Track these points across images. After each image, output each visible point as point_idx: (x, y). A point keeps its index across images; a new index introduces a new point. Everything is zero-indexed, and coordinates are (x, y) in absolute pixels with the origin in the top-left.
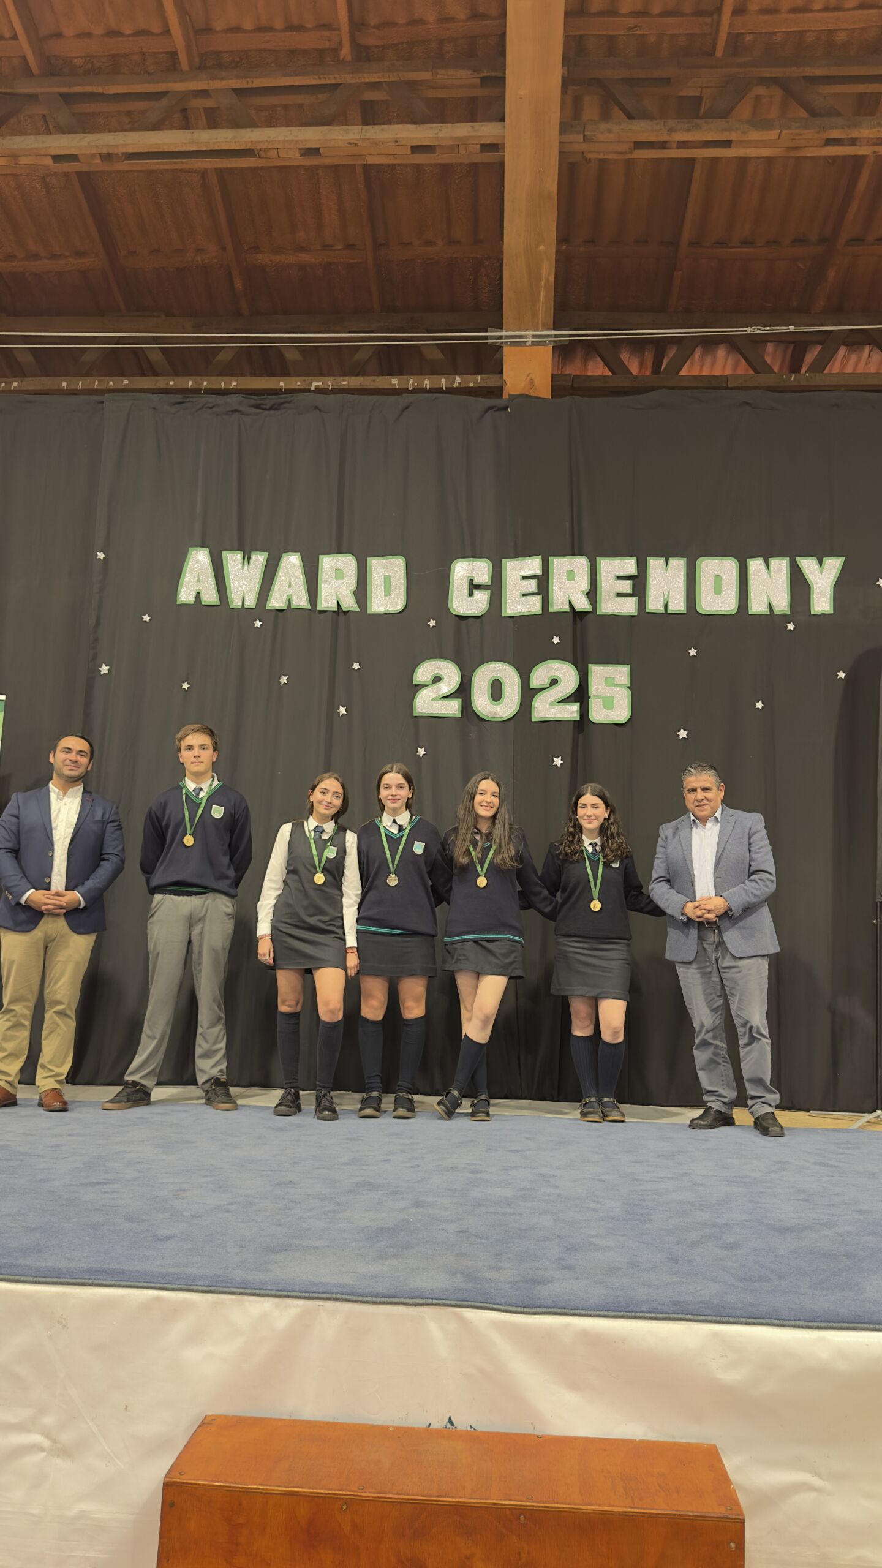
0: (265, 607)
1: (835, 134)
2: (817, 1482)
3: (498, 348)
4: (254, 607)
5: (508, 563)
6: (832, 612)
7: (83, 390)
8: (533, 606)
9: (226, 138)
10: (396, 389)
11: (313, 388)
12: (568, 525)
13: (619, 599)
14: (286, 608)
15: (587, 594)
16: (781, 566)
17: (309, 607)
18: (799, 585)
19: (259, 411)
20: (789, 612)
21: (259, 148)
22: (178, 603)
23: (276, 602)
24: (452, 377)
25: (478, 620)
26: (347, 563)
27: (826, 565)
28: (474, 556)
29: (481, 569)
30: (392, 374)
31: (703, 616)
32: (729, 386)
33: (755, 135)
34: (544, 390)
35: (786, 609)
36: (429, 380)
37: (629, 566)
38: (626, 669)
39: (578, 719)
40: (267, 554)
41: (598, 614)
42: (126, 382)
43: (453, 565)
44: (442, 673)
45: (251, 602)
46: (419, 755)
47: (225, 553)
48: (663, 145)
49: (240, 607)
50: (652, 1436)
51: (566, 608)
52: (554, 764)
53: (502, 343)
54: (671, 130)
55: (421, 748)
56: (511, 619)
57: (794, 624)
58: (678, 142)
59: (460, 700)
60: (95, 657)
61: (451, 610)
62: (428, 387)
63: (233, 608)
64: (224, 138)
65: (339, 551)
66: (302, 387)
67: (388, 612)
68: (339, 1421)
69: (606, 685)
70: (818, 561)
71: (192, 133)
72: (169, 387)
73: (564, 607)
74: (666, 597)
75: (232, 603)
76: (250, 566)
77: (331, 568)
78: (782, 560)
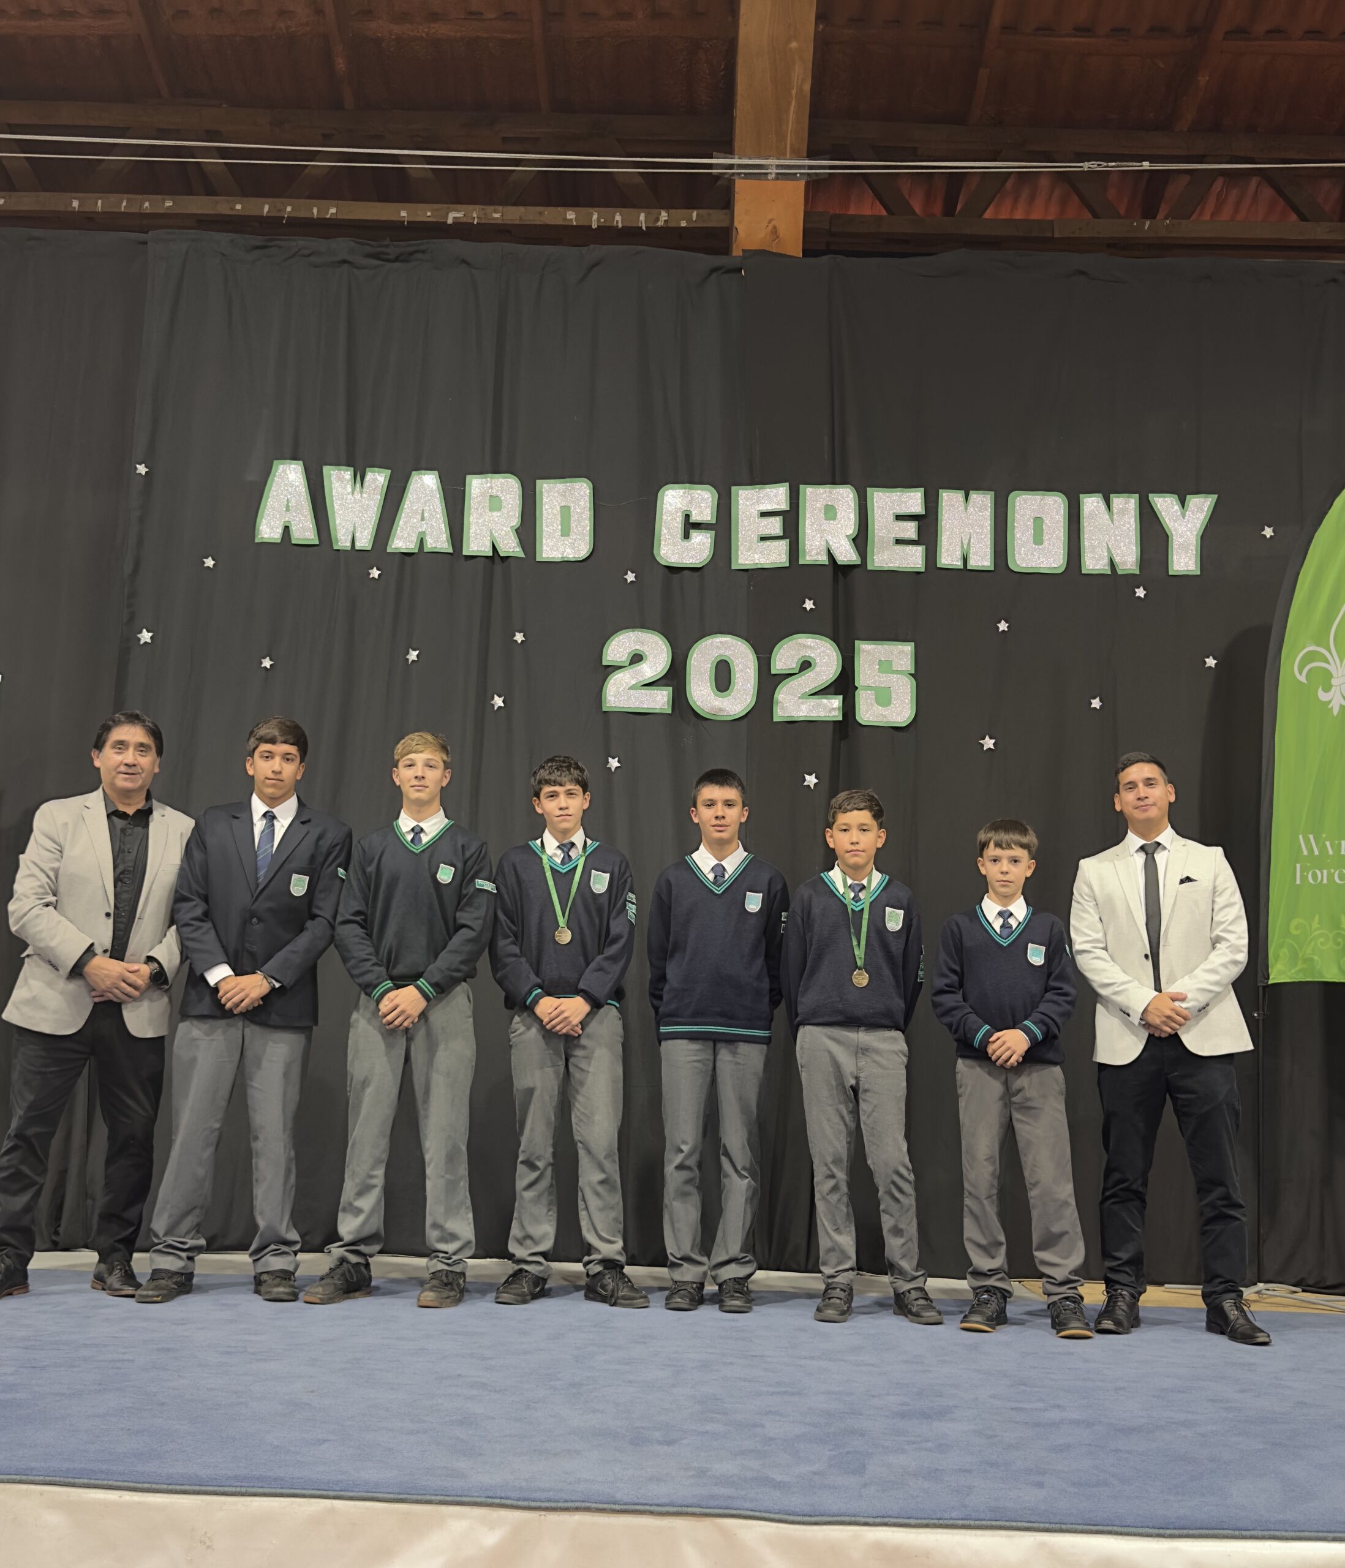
0: (386, 549)
3: (726, 180)
4: (369, 549)
5: (741, 492)
6: (1199, 573)
7: (103, 213)
8: (776, 555)
10: (572, 227)
11: (450, 221)
12: (826, 439)
13: (899, 548)
14: (416, 551)
15: (854, 540)
16: (1127, 505)
17: (451, 551)
18: (1153, 536)
19: (380, 262)
20: (1138, 572)
22: (257, 540)
23: (402, 541)
24: (655, 211)
25: (697, 574)
26: (507, 487)
27: (1190, 506)
28: (692, 481)
29: (700, 501)
30: (565, 204)
31: (1019, 575)
32: (1056, 235)
34: (792, 244)
35: (1134, 568)
36: (620, 215)
37: (913, 501)
38: (908, 648)
39: (841, 719)
40: (389, 472)
41: (870, 567)
42: (169, 204)
43: (659, 494)
44: (645, 649)
45: (364, 541)
46: (610, 768)
47: (326, 469)
49: (349, 549)
51: (823, 559)
52: (805, 784)
53: (733, 174)
55: (613, 758)
56: (746, 573)
57: (1144, 589)
59: (671, 688)
60: (131, 619)
61: (658, 559)
62: (620, 225)
63: (338, 550)
65: (495, 470)
66: (434, 220)
67: (566, 559)
69: (878, 671)
70: (1179, 500)
72: (235, 214)
73: (820, 558)
74: (965, 547)
75: (337, 541)
76: (364, 490)
77: (483, 495)
78: (1129, 497)
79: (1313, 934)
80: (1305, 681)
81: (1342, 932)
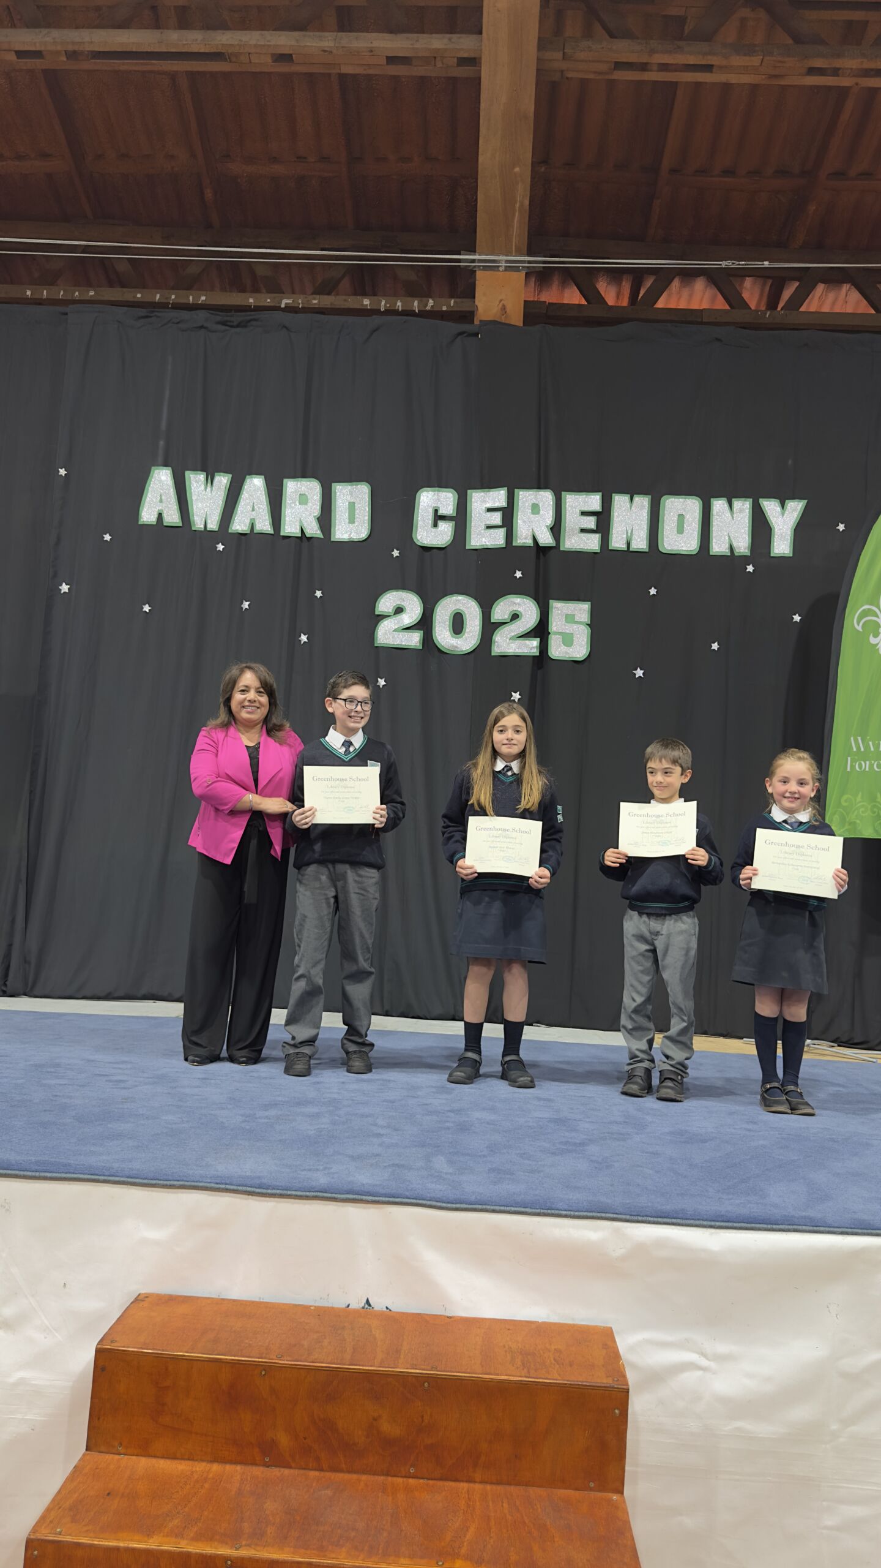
0: (228, 530)
1: (818, 63)
2: (704, 1362)
3: (472, 272)
4: (217, 530)
5: (474, 494)
6: (791, 555)
7: (47, 299)
8: (497, 539)
9: (196, 40)
10: (368, 309)
11: (283, 306)
12: (534, 457)
13: (583, 535)
14: (249, 532)
15: (552, 529)
16: (743, 506)
17: (272, 532)
18: (761, 528)
19: (227, 328)
20: (749, 554)
21: (230, 51)
22: (140, 523)
23: (239, 524)
24: (426, 299)
25: (443, 552)
26: (311, 488)
27: (788, 508)
28: (440, 486)
29: (445, 500)
30: (364, 294)
31: (664, 555)
32: (704, 320)
33: (737, 61)
34: (516, 318)
35: (747, 551)
36: (401, 301)
37: (594, 501)
38: (587, 606)
39: (538, 654)
40: (230, 476)
41: (561, 549)
42: (92, 293)
43: (417, 496)
44: (404, 604)
45: (213, 525)
46: (379, 686)
47: (187, 473)
48: (644, 67)
49: (203, 530)
50: (554, 1318)
51: (529, 542)
53: (475, 266)
54: (652, 52)
55: (381, 678)
56: (476, 552)
57: (753, 566)
58: (659, 64)
59: (422, 632)
60: (55, 575)
61: (415, 541)
62: (400, 309)
63: (195, 531)
64: (194, 40)
65: (304, 475)
66: (272, 304)
67: (352, 540)
68: (264, 1301)
69: (566, 622)
70: (781, 504)
71: (161, 33)
72: (136, 300)
73: (527, 541)
74: (629, 535)
75: (195, 525)
76: (213, 488)
77: (296, 491)
78: (745, 501)
79: (857, 806)
80: (861, 630)
81: (877, 804)
